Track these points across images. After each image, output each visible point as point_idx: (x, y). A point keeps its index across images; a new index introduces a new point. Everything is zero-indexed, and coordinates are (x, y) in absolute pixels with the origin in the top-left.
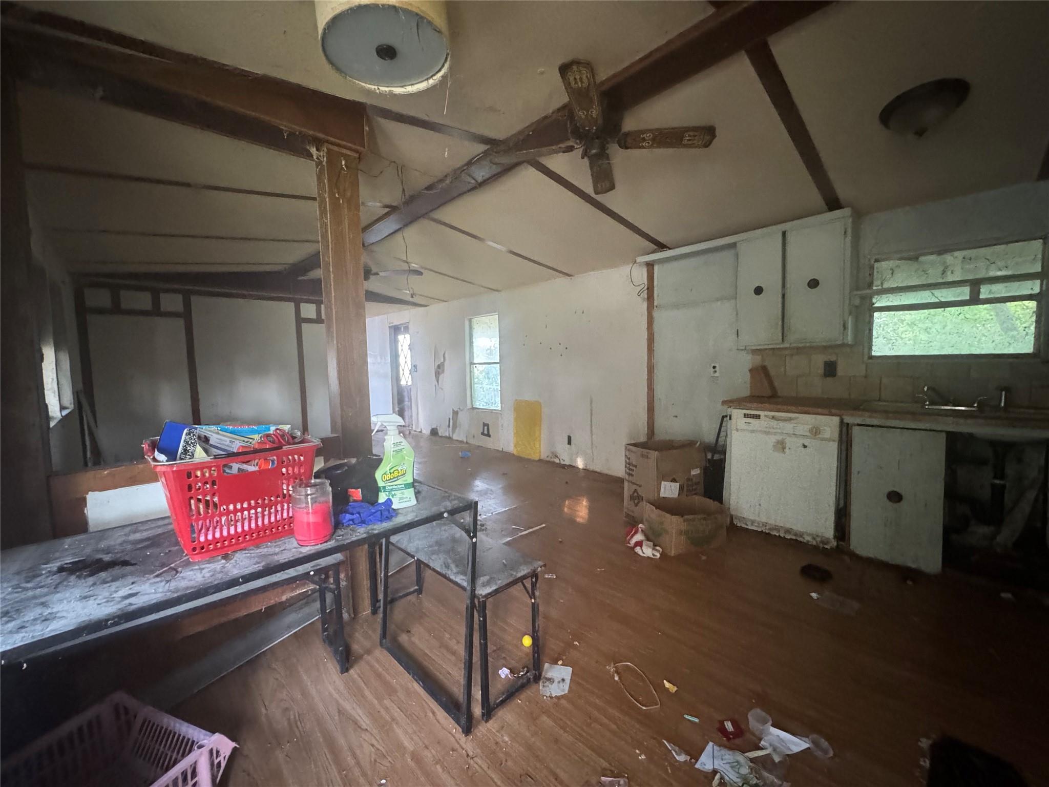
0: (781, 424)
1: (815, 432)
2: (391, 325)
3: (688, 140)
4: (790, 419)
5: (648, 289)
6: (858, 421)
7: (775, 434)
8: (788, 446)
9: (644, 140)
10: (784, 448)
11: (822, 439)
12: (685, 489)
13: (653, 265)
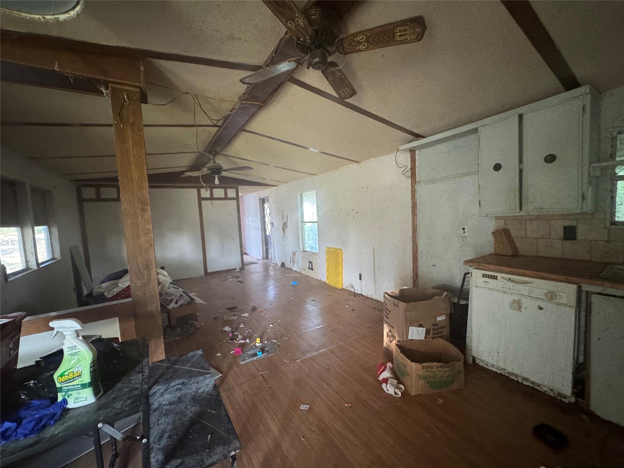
0: (518, 286)
1: (551, 296)
2: (260, 198)
3: (400, 36)
4: (526, 283)
5: (411, 169)
6: (598, 289)
7: (512, 294)
8: (524, 306)
9: (359, 43)
10: (520, 308)
11: (559, 304)
12: (432, 332)
13: (415, 151)
